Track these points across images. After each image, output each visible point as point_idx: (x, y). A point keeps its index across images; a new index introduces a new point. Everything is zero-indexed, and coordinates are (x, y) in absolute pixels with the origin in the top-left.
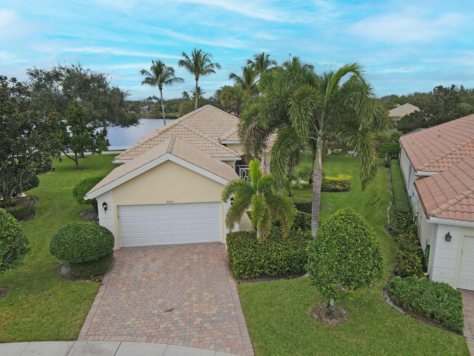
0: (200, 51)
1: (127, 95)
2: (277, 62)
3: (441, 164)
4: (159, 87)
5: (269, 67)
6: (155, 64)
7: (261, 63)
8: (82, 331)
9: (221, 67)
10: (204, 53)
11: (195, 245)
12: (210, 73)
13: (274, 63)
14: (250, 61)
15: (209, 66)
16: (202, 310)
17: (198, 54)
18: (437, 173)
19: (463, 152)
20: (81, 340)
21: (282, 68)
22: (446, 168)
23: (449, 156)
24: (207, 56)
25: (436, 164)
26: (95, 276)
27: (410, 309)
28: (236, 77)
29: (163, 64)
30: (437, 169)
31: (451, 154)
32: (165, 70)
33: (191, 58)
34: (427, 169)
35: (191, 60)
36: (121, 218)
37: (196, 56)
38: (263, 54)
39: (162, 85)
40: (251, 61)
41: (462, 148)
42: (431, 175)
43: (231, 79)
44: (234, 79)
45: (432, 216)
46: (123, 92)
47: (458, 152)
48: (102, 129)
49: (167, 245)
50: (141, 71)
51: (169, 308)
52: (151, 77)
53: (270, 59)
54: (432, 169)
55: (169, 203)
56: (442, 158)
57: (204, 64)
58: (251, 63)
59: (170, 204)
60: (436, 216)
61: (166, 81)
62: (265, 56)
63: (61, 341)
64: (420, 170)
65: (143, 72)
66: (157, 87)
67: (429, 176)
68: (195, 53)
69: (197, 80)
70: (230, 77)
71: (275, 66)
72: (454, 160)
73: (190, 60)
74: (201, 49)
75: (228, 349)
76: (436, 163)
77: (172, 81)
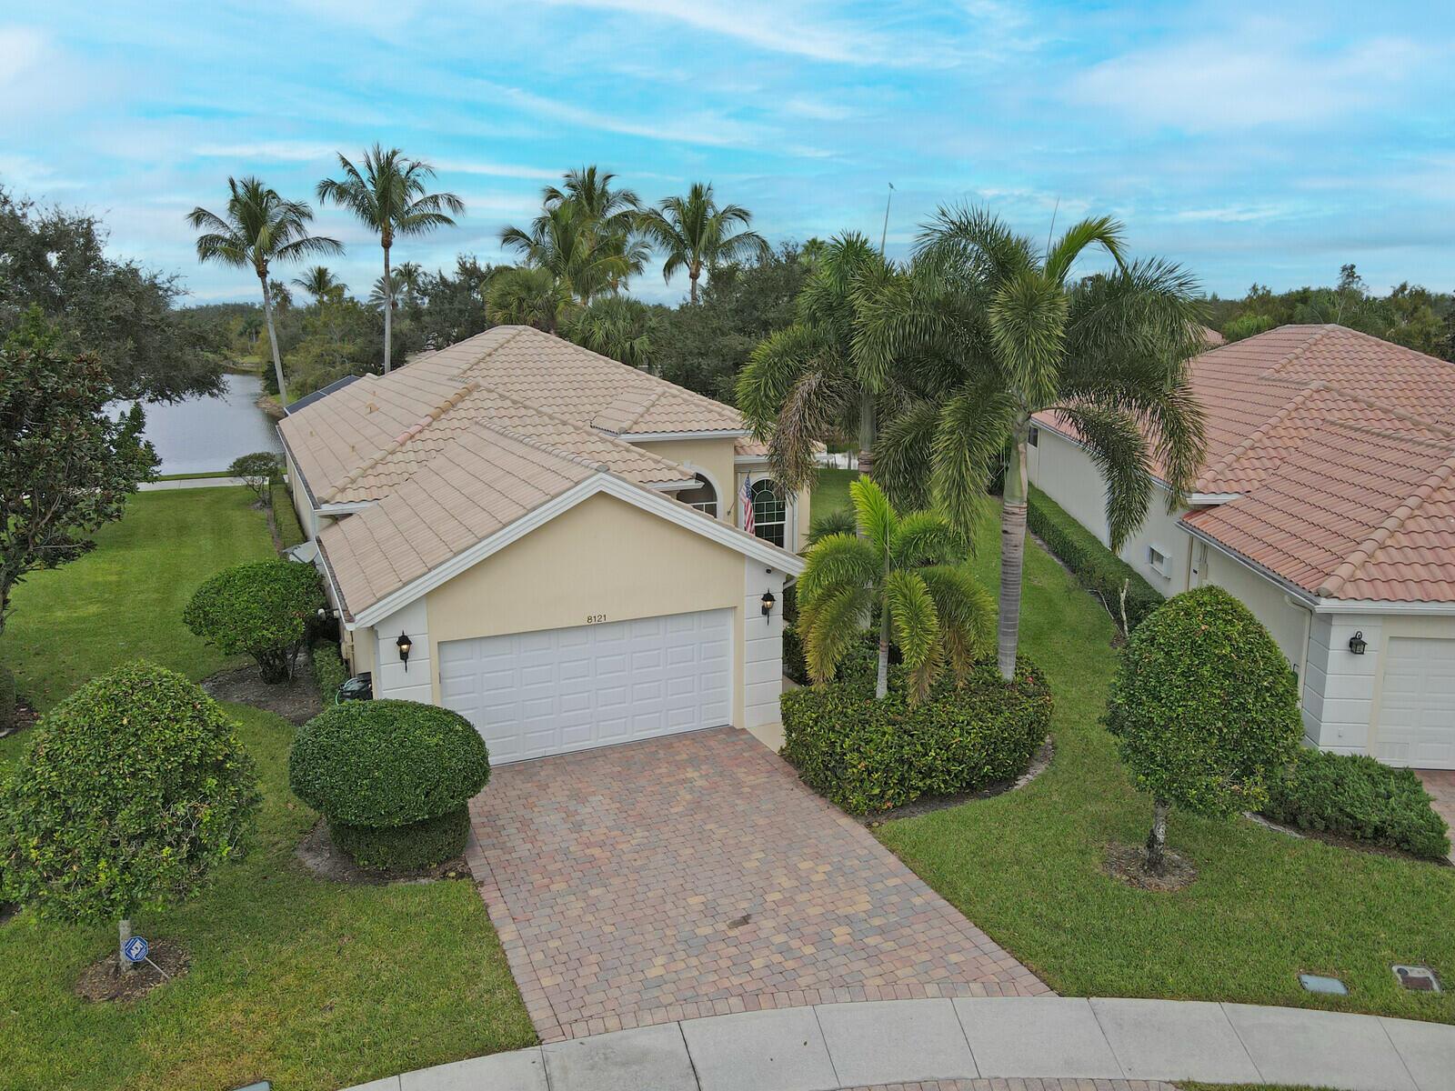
0: (394, 153)
1: (170, 293)
2: (638, 197)
3: (1241, 475)
4: (257, 266)
5: (613, 212)
6: (241, 191)
7: (590, 199)
8: (535, 1016)
9: (464, 207)
10: (406, 160)
11: (666, 743)
12: (433, 225)
13: (630, 198)
14: (551, 192)
15: (425, 201)
16: (831, 907)
17: (389, 161)
18: (1236, 496)
19: (1278, 442)
20: (555, 1039)
21: (659, 215)
22: (1256, 484)
23: (1251, 454)
24: (417, 170)
25: (1230, 475)
26: (440, 863)
27: (1320, 825)
28: (522, 241)
29: (270, 192)
30: (1236, 487)
31: (1252, 448)
32: (276, 213)
33: (365, 175)
34: (1212, 487)
35: (365, 180)
36: (448, 681)
37: (381, 170)
38: (592, 172)
39: (267, 261)
40: (558, 192)
41: (1272, 433)
42: (1224, 502)
43: (506, 246)
44: (515, 245)
45: (1326, 597)
46: (157, 281)
47: (1267, 442)
48: (126, 407)
49: (581, 752)
50: (192, 215)
51: (738, 916)
52: (227, 236)
53: (612, 187)
54: (1225, 487)
55: (593, 623)
56: (1238, 459)
57: (407, 198)
58: (556, 196)
59: (595, 624)
60: (1335, 595)
61: (281, 246)
62: (598, 179)
63: (494, 1052)
64: (1198, 492)
65: (199, 216)
66: (251, 269)
67: (1218, 505)
68: (378, 159)
69: (387, 244)
70: (504, 242)
71: (632, 207)
72: (1268, 464)
73: (362, 183)
74: (396, 150)
75: (975, 987)
76: (1227, 471)
77: (304, 250)
